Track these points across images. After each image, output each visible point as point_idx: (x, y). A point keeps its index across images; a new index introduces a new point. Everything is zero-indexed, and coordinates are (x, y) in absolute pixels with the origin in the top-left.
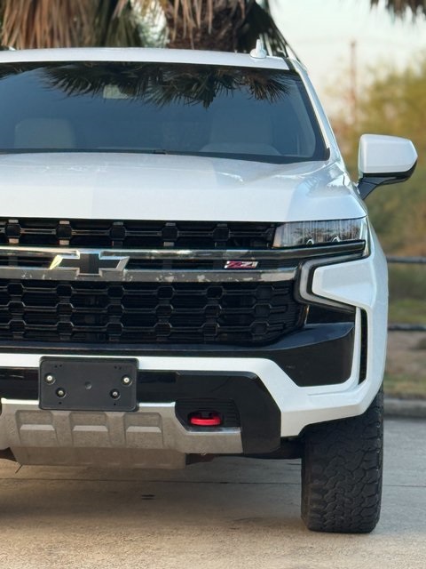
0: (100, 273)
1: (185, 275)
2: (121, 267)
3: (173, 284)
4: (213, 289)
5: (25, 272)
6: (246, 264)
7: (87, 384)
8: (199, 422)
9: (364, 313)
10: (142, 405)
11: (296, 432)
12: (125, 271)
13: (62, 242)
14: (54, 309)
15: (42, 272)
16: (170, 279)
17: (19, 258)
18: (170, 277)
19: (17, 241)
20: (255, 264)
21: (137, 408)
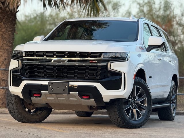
0: (62, 63)
1: (80, 64)
2: (66, 62)
3: (78, 66)
4: (87, 67)
5: (46, 63)
6: (94, 61)
7: (58, 87)
8: (84, 97)
9: (124, 74)
10: (70, 93)
11: (108, 101)
12: (67, 63)
13: (55, 57)
14: (52, 71)
15: (50, 63)
16: (77, 65)
17: (46, 60)
18: (77, 64)
19: (46, 56)
20: (96, 61)
21: (69, 93)
